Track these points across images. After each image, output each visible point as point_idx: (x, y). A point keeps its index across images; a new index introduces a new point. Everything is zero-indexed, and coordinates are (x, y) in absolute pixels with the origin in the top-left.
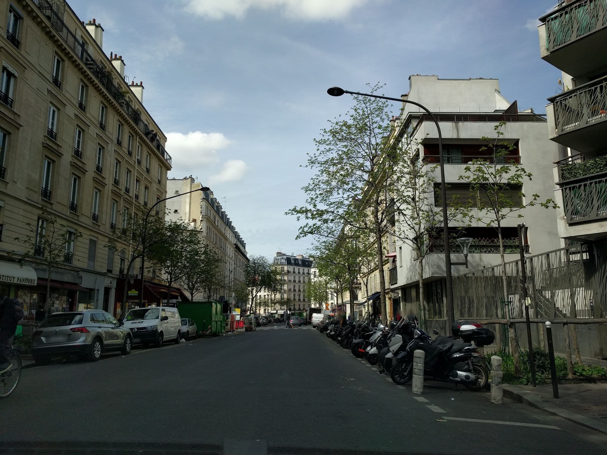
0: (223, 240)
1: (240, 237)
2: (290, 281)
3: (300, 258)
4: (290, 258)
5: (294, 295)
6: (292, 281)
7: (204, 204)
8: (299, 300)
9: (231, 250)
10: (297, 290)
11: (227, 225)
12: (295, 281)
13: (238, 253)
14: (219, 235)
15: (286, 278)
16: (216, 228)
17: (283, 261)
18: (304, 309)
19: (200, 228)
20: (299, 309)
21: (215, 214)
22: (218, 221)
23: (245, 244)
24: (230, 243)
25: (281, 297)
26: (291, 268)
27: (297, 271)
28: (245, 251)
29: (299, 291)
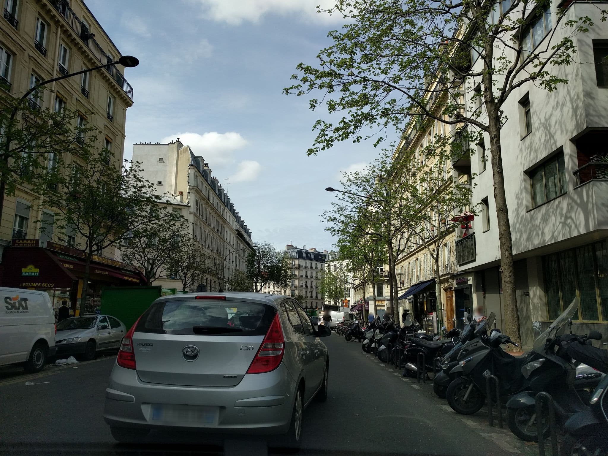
0: (221, 222)
1: (245, 224)
2: (301, 276)
3: (313, 251)
4: (301, 251)
5: (306, 292)
6: (304, 277)
7: (192, 172)
8: (312, 297)
9: (232, 236)
10: (309, 287)
11: (227, 206)
12: (306, 277)
13: (241, 241)
14: (214, 215)
15: (297, 273)
16: (211, 206)
17: (294, 254)
18: (317, 307)
19: (187, 202)
20: (312, 307)
21: (208, 188)
22: (213, 198)
23: (251, 232)
24: (231, 228)
25: (292, 294)
26: (303, 263)
27: (309, 266)
28: (251, 241)
29: (312, 287)
